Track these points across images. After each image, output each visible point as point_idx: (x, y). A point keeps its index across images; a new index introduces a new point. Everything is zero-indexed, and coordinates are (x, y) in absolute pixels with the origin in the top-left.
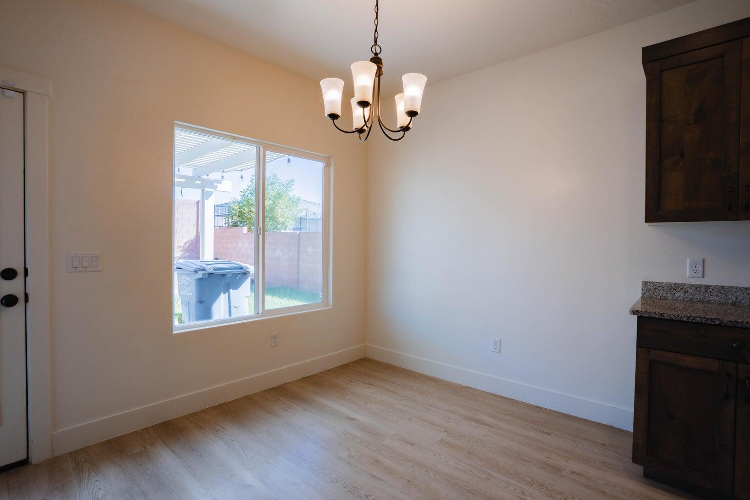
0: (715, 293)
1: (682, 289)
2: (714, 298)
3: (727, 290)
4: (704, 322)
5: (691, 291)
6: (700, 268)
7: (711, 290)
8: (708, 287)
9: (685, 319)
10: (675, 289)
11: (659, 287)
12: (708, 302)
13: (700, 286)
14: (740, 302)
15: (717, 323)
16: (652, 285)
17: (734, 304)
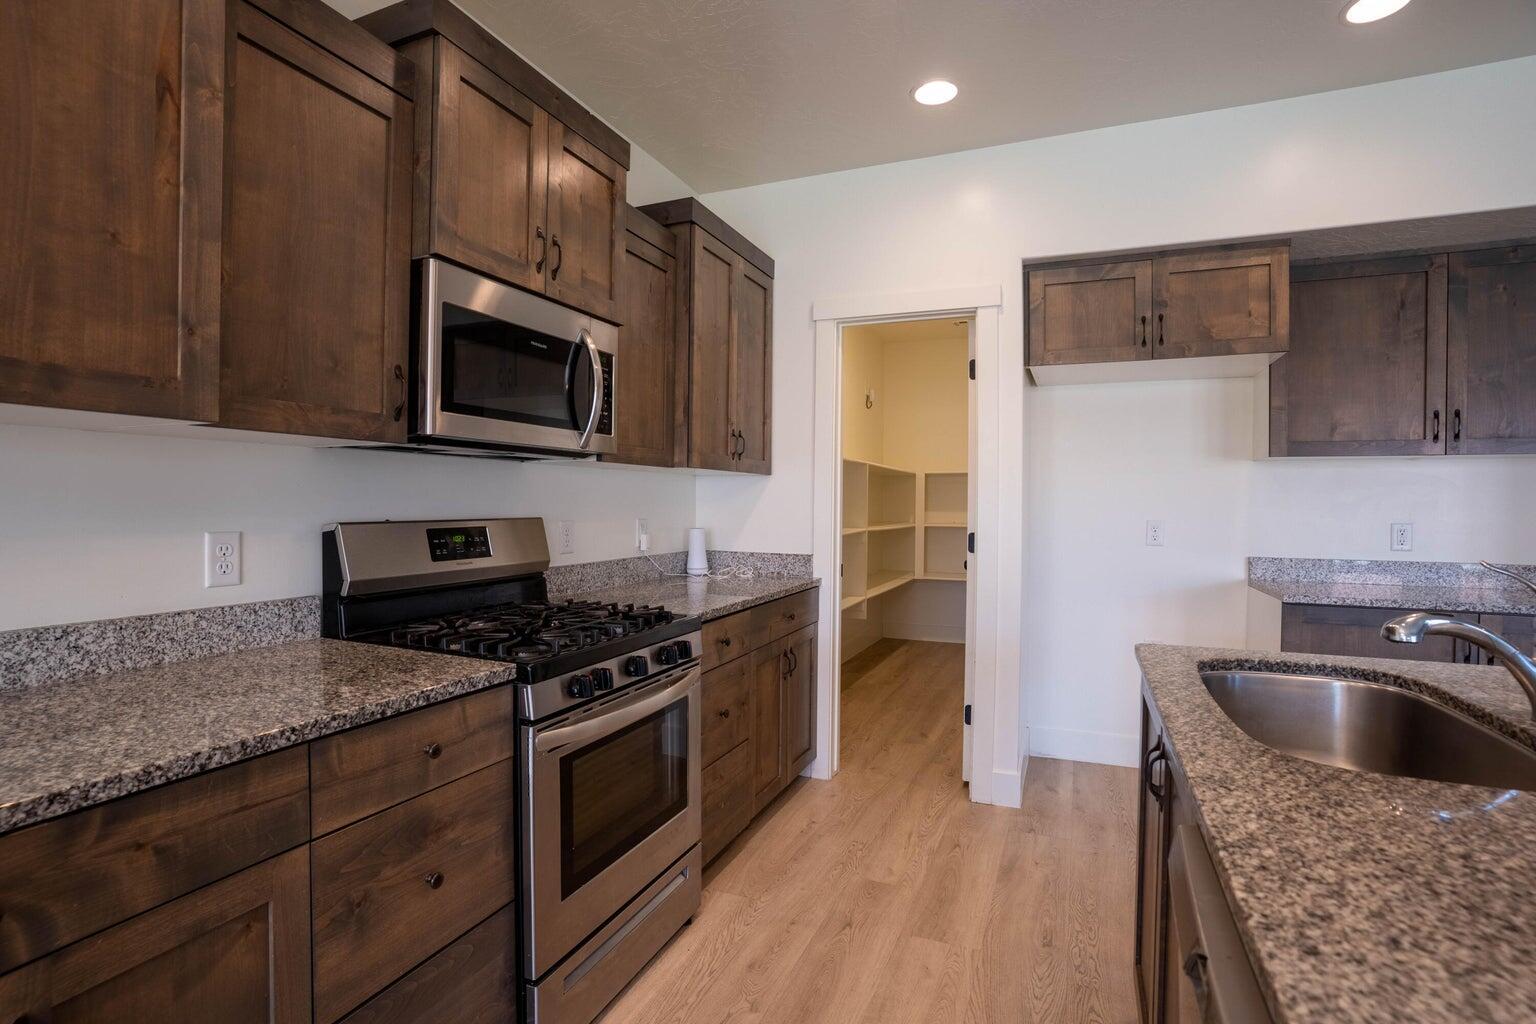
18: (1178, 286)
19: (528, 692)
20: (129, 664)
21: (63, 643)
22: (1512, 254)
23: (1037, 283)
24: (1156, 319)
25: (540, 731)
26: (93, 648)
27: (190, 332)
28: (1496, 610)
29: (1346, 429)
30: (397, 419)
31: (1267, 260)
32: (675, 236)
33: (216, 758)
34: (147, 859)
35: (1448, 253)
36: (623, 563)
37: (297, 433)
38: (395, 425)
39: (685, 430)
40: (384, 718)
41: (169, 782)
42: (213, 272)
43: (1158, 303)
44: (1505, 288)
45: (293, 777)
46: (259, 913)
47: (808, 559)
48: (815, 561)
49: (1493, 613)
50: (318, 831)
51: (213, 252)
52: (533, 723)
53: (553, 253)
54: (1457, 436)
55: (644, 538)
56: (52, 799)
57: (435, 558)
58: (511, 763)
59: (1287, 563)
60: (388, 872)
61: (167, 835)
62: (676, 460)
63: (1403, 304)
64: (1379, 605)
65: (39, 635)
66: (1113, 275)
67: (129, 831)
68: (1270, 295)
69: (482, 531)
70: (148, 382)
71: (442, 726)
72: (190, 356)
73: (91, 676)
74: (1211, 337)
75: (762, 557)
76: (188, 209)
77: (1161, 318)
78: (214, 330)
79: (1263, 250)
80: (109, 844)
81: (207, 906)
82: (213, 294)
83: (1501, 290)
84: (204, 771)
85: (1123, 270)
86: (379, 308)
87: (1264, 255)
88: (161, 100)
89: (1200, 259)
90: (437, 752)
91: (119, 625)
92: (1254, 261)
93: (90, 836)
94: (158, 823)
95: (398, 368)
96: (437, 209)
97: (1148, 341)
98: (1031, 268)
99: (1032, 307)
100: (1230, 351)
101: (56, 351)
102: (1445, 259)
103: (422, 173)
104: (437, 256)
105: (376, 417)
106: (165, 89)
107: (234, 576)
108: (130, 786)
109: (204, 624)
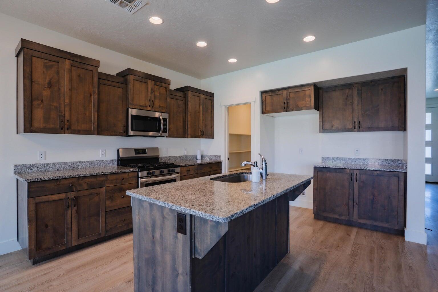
0: (51, 166)
1: (36, 167)
2: (50, 169)
3: (56, 164)
4: (59, 178)
5: (40, 167)
6: (44, 156)
7: (49, 165)
8: (48, 164)
9: (52, 179)
10: (33, 167)
11: (24, 167)
12: (48, 171)
13: (44, 164)
14: (60, 169)
15: (64, 178)
16: (20, 166)
17: (58, 170)
18: (292, 95)
19: (139, 173)
20: (90, 167)
21: (83, 163)
22: (371, 84)
23: (264, 96)
24: (287, 103)
25: (141, 179)
26: (86, 164)
27: (94, 124)
28: (357, 169)
29: (335, 126)
30: (125, 132)
31: (309, 89)
32: (185, 93)
33: (93, 174)
34: (86, 184)
35: (357, 83)
36: (180, 157)
37: (109, 135)
38: (124, 134)
39: (187, 131)
40: (115, 173)
41: (88, 176)
42: (96, 116)
43: (287, 99)
44: (370, 92)
45: (103, 179)
46: (98, 194)
47: (220, 156)
48: (222, 157)
49: (356, 169)
50: (106, 186)
51: (96, 114)
52: (140, 177)
53: (152, 103)
54: (359, 128)
55: (185, 152)
56: (77, 175)
57: (135, 154)
58: (137, 183)
59: (330, 158)
60: (116, 194)
61: (88, 182)
62: (186, 136)
63: (347, 96)
64: (333, 167)
65: (80, 162)
66: (279, 93)
67: (84, 180)
68: (310, 96)
69: (145, 150)
70: (89, 131)
71: (125, 176)
72: (94, 127)
73: (86, 168)
74: (298, 107)
75: (212, 156)
76: (93, 109)
77: (288, 103)
78: (97, 123)
79: (308, 87)
80: (82, 181)
81: (92, 191)
82: (96, 119)
83: (369, 92)
84: (92, 175)
85: (280, 92)
86: (121, 116)
87: (309, 87)
88: (90, 96)
89: (295, 89)
90: (123, 179)
91: (89, 162)
92: (307, 89)
93: (81, 180)
94: (87, 180)
95: (125, 125)
96: (129, 101)
97: (286, 108)
98: (263, 93)
99: (263, 101)
100: (302, 110)
101: (79, 128)
102: (356, 85)
103: (128, 95)
104: (130, 108)
105: (121, 132)
106: (91, 95)
107: (104, 156)
108: (84, 175)
109: (100, 162)
